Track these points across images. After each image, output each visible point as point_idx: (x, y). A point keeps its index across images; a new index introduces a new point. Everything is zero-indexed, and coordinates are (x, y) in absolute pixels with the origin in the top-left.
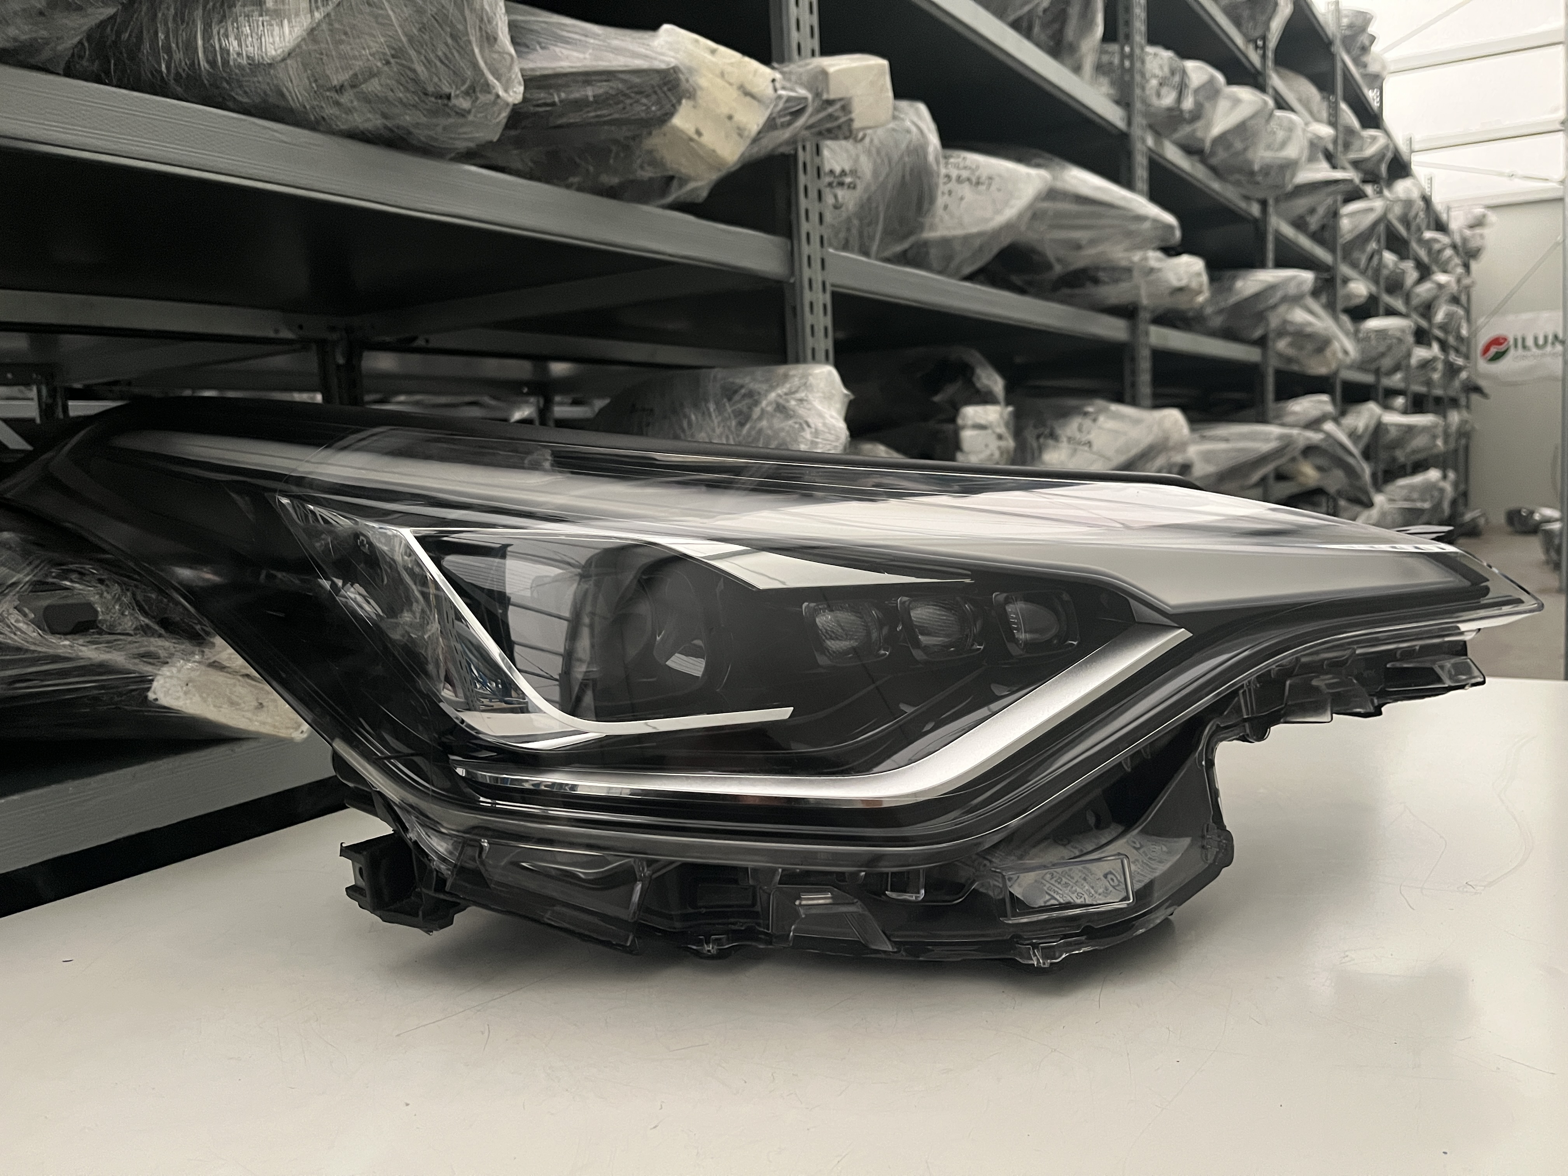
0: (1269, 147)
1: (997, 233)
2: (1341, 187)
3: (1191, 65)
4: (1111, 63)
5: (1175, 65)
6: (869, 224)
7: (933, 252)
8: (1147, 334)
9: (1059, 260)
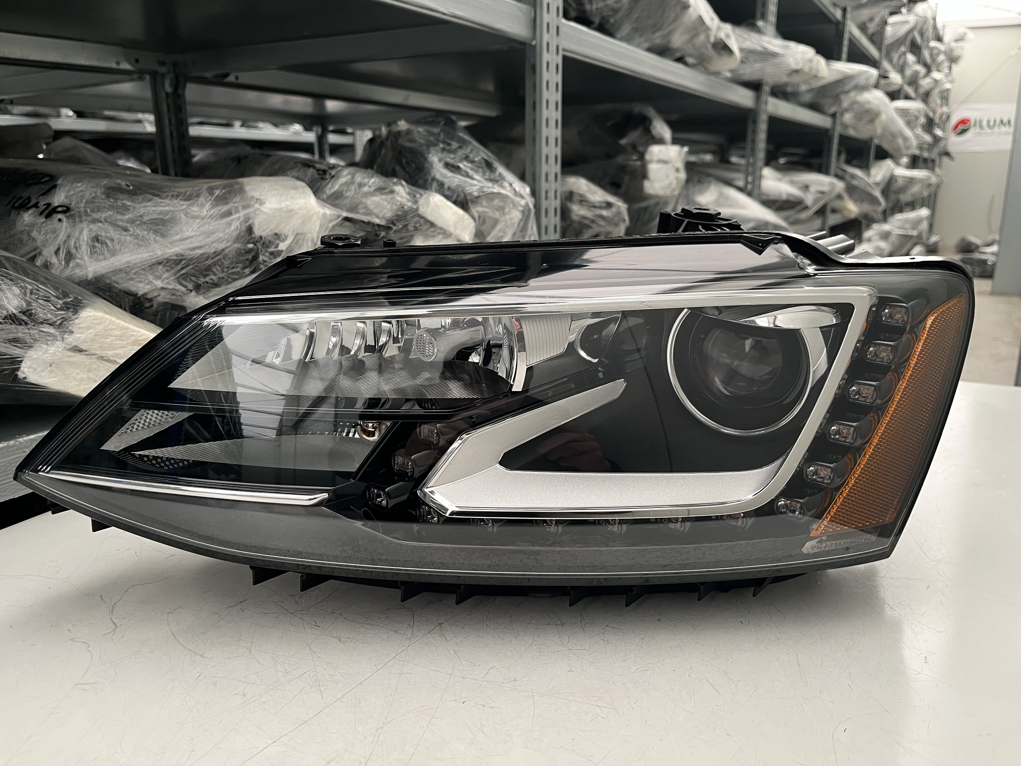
2: (895, 3)
8: (766, 102)
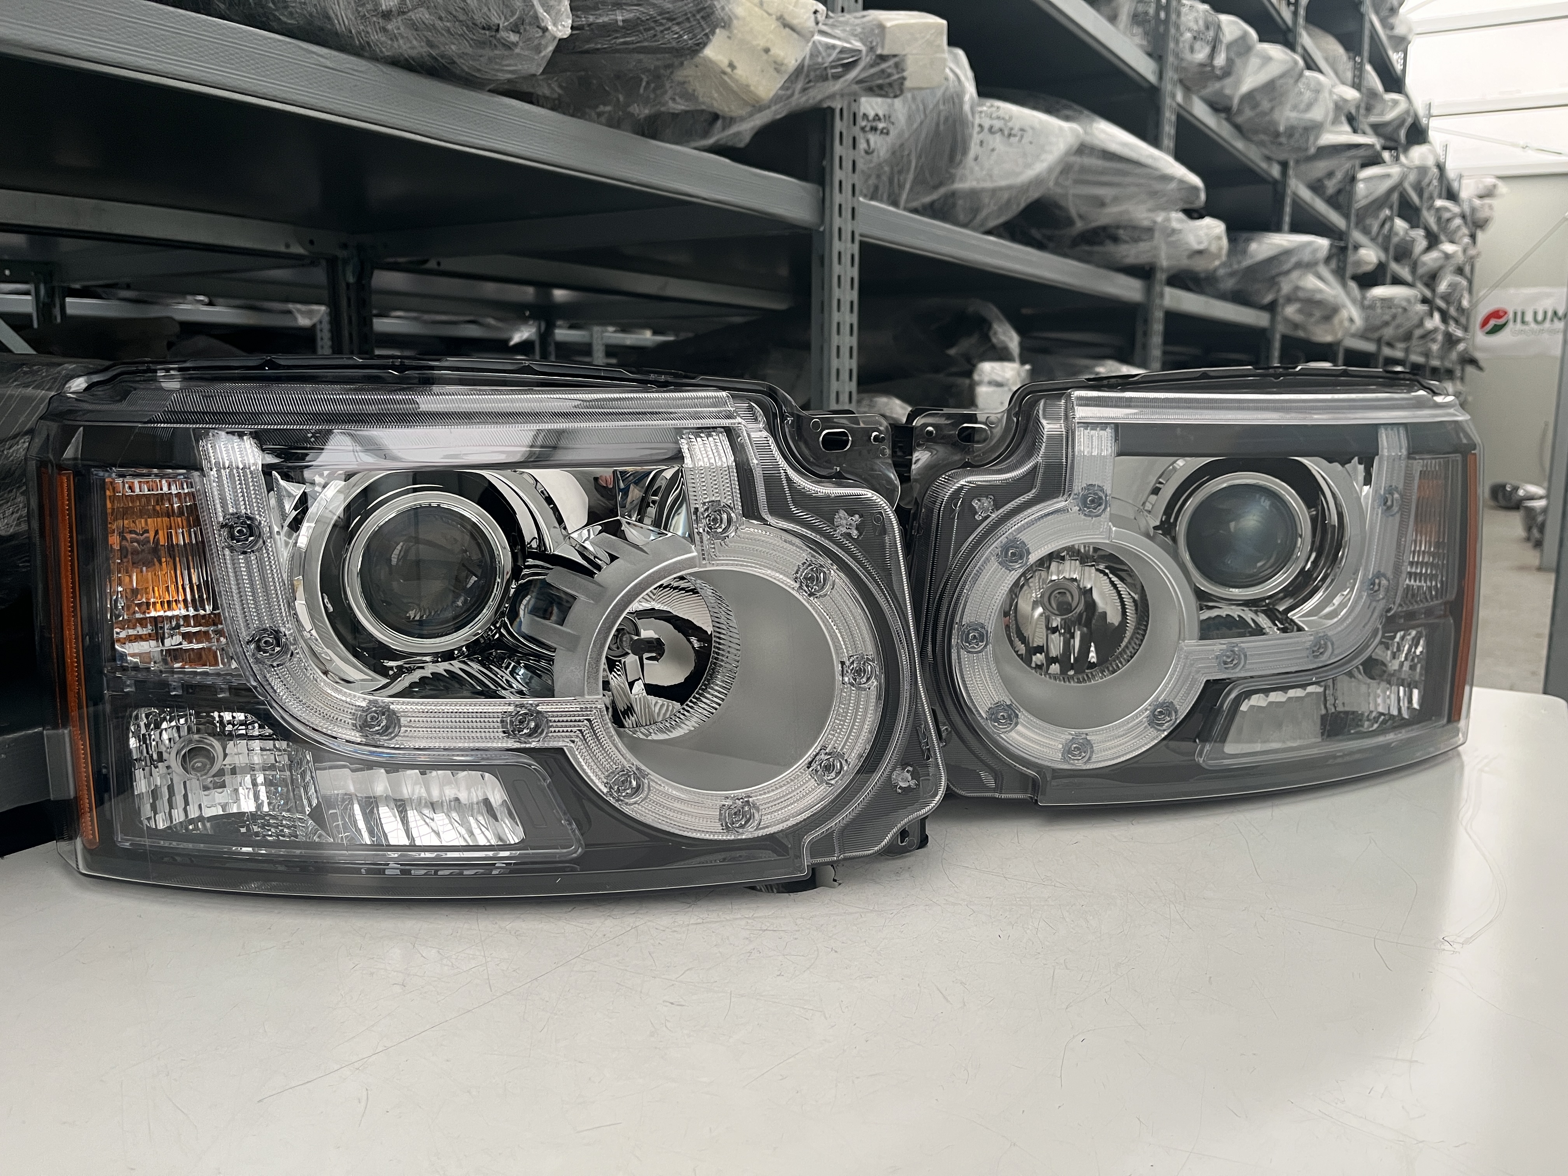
0: (1295, 108)
1: (1025, 188)
2: (1361, 152)
3: (1224, 18)
4: (1146, 13)
5: (1210, 19)
6: (900, 172)
7: (960, 202)
8: (1162, 295)
9: (1081, 217)
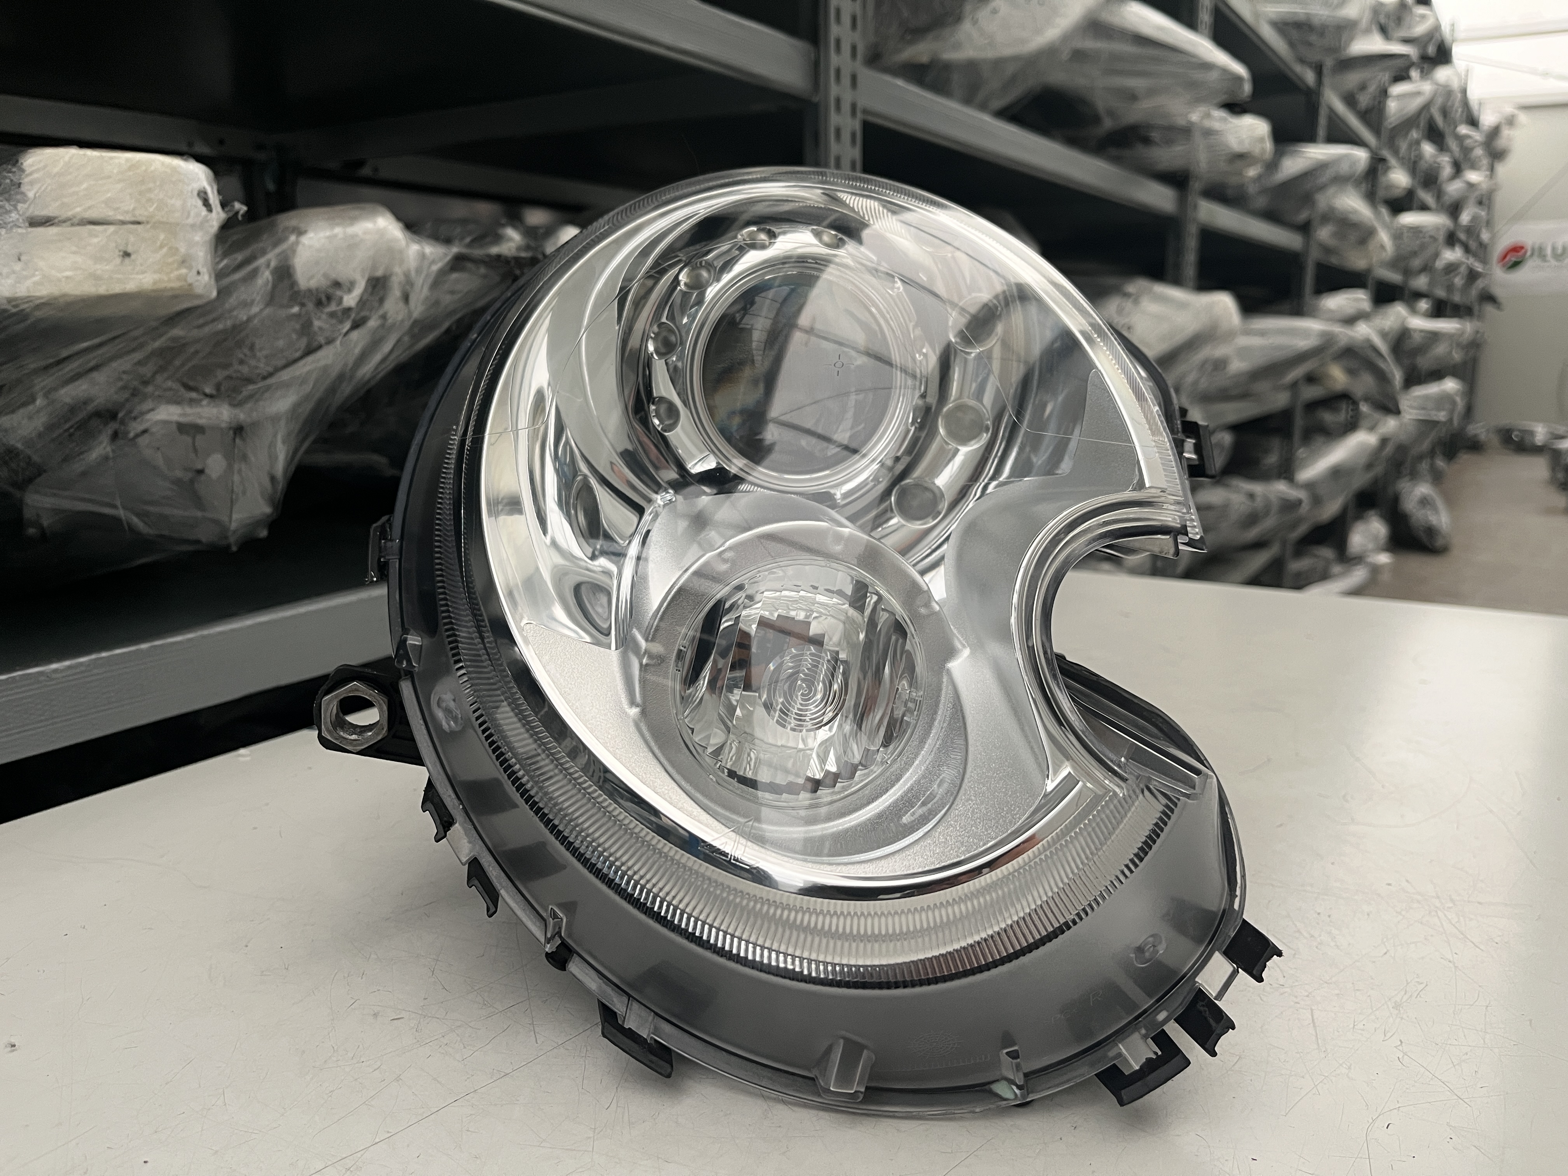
2: (1399, 62)
8: (1195, 207)
9: (1111, 113)
